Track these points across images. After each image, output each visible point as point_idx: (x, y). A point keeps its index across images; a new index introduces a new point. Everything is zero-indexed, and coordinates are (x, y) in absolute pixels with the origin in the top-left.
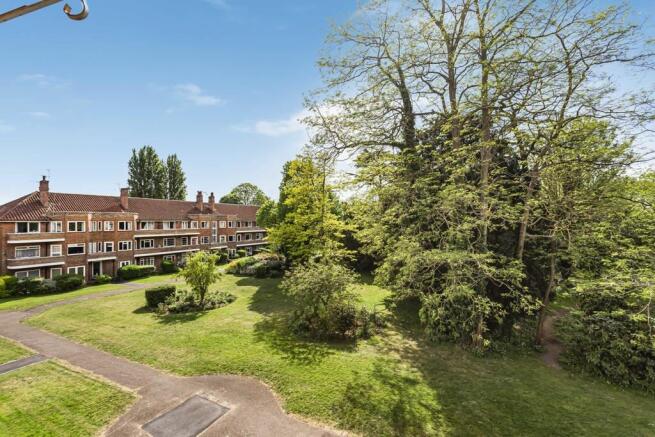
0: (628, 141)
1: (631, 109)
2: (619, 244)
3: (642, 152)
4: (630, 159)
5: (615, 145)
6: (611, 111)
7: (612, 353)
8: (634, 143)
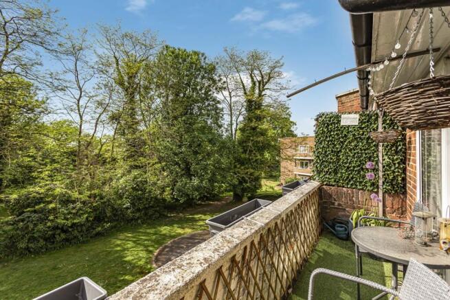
0: (45, 99)
1: (51, 80)
2: (40, 164)
3: (55, 108)
4: (46, 111)
5: (37, 101)
6: (37, 77)
7: (35, 235)
8: (48, 101)
